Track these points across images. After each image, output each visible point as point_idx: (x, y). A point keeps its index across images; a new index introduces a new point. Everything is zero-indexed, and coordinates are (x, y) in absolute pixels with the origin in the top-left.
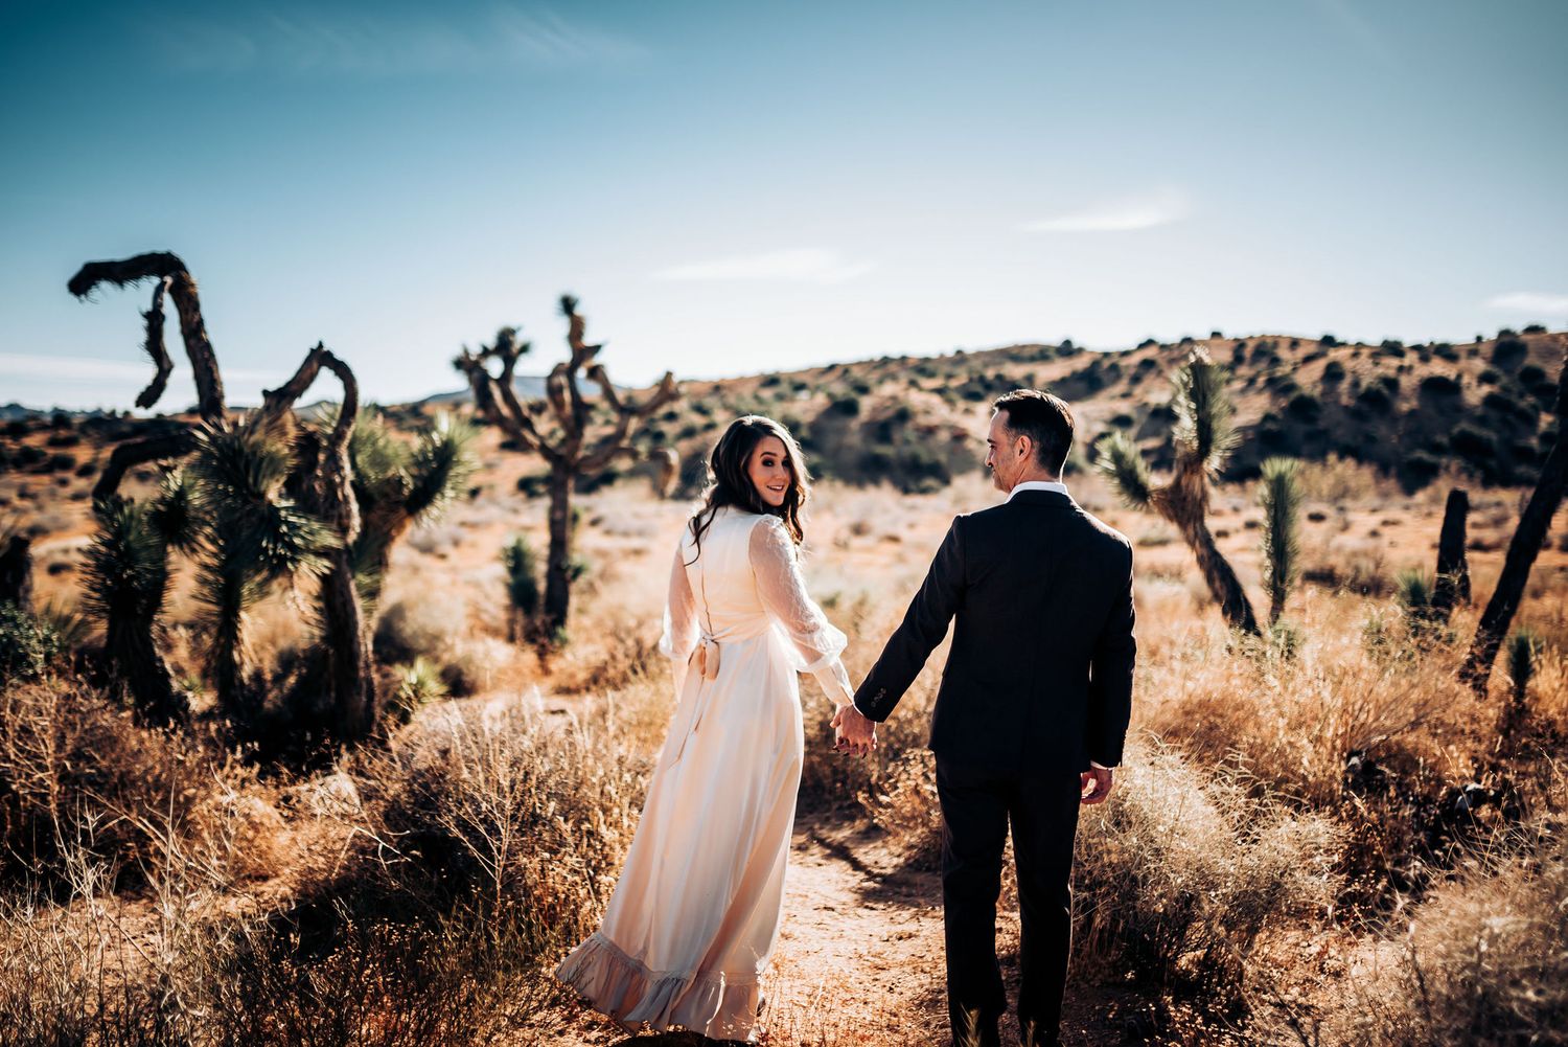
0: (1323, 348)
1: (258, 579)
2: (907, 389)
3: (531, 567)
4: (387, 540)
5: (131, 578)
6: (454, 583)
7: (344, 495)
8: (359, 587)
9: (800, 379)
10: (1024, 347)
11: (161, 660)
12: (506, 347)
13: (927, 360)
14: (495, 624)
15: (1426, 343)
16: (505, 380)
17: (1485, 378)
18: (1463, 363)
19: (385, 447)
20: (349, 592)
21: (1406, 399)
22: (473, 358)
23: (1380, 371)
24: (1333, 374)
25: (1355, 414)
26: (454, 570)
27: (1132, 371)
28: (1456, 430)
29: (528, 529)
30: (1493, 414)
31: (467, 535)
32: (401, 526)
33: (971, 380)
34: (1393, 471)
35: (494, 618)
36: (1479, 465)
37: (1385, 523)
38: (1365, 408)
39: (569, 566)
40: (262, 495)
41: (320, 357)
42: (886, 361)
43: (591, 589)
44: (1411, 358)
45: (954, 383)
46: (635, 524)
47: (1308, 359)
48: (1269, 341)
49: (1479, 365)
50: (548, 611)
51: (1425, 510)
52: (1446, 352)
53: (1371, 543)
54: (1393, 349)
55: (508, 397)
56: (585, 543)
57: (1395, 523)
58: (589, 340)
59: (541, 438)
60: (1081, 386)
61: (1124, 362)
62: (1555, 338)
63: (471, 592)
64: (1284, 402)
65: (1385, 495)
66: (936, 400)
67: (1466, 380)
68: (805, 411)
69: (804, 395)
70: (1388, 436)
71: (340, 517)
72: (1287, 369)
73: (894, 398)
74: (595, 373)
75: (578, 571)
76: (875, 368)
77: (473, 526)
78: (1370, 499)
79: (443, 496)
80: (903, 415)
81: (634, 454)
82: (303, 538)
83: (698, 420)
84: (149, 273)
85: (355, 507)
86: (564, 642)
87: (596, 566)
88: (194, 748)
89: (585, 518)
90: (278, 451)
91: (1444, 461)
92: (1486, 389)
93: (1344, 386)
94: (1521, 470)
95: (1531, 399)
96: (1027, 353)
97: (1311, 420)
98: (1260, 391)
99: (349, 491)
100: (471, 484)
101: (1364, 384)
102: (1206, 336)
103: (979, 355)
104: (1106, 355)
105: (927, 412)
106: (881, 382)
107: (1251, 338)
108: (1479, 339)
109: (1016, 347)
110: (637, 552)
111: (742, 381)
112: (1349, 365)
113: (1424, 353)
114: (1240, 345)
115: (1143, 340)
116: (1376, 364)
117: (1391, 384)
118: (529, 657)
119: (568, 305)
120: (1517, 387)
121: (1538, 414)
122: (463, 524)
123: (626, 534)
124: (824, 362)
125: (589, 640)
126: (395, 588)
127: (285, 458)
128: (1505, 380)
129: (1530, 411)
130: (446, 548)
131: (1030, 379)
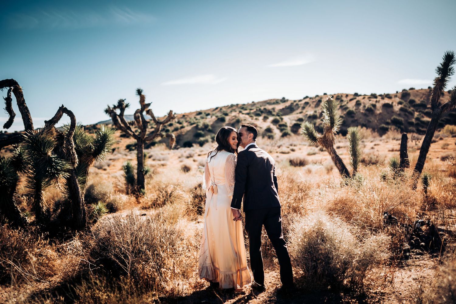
0: (355, 97)
1: (46, 180)
2: (239, 113)
3: (132, 171)
4: (87, 166)
5: (5, 182)
6: (109, 177)
7: (72, 152)
8: (79, 181)
9: (207, 112)
10: (271, 100)
11: (16, 207)
12: (121, 105)
13: (244, 105)
14: (122, 189)
15: (383, 94)
16: (121, 115)
17: (400, 103)
18: (393, 99)
19: (85, 137)
20: (76, 182)
21: (379, 110)
22: (111, 109)
23: (371, 102)
24: (358, 104)
25: (365, 115)
26: (109, 173)
27: (302, 106)
28: (392, 118)
29: (131, 160)
30: (402, 113)
31: (112, 163)
32: (91, 161)
33: (257, 110)
34: (376, 130)
35: (121, 187)
36: (399, 127)
37: (375, 145)
38: (367, 113)
39: (143, 170)
40: (46, 154)
41: (63, 110)
42: (232, 106)
43: (151, 177)
44: (379, 98)
45: (252, 111)
46: (162, 157)
47: (351, 100)
48: (340, 95)
49: (398, 100)
50: (138, 185)
51: (386, 141)
52: (388, 96)
53: (372, 150)
54: (374, 96)
55: (123, 120)
56: (148, 163)
57: (378, 145)
58: (146, 102)
59: (133, 132)
60: (288, 110)
61: (300, 103)
62: (417, 91)
63: (114, 180)
64: (345, 113)
65: (374, 137)
66: (247, 116)
67: (394, 104)
68: (210, 121)
69: (209, 117)
70: (374, 121)
71: (72, 159)
72: (345, 103)
73: (235, 116)
74: (149, 112)
75: (147, 172)
76: (229, 108)
77: (114, 160)
78: (370, 138)
79: (104, 151)
80: (238, 121)
81: (162, 136)
82: (60, 166)
83: (179, 126)
84: (6, 86)
85: (76, 156)
86: (144, 194)
87: (152, 170)
88: (27, 235)
89: (148, 155)
90: (51, 140)
91: (390, 127)
92: (400, 106)
93: (361, 107)
94: (411, 128)
95: (412, 108)
96: (272, 102)
97: (353, 117)
98: (339, 109)
99: (74, 151)
100: (113, 147)
101: (367, 106)
102: (322, 94)
103: (258, 103)
104: (295, 101)
105: (245, 120)
106: (231, 111)
107: (335, 94)
108: (397, 92)
109: (269, 100)
110: (163, 165)
111: (191, 113)
112: (362, 101)
113: (383, 97)
115: (305, 97)
116: (370, 100)
117: (374, 106)
118: (133, 199)
119: (139, 92)
120: (408, 105)
121: (414, 112)
122: (110, 160)
123: (160, 160)
124: (215, 107)
125: (151, 192)
126: (90, 180)
127: (53, 141)
128: (405, 103)
129: (412, 112)
130: (106, 167)
131: (274, 109)
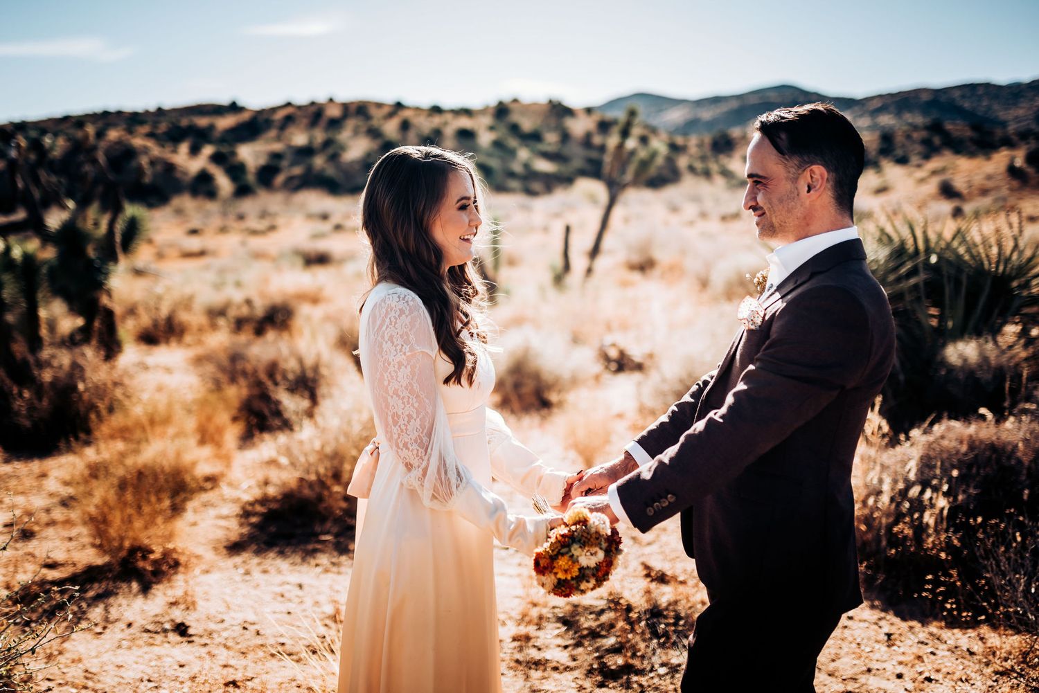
0: (397, 110)
2: (125, 135)
10: (204, 104)
13: (136, 113)
15: (456, 108)
17: (491, 128)
18: (478, 119)
23: (432, 125)
24: (405, 126)
27: (280, 122)
30: (496, 152)
33: (170, 127)
42: (106, 114)
44: (448, 116)
45: (159, 130)
47: (388, 117)
48: (363, 105)
49: (487, 121)
52: (467, 112)
54: (436, 110)
60: (245, 133)
61: (274, 116)
62: (526, 107)
66: (149, 142)
67: (480, 130)
72: (376, 124)
76: (99, 119)
80: (129, 154)
93: (412, 134)
96: (207, 109)
98: (363, 138)
101: (425, 134)
103: (174, 110)
104: (262, 111)
105: (145, 152)
106: (105, 129)
107: (353, 101)
112: (413, 120)
113: (455, 113)
114: (346, 107)
131: (212, 127)
